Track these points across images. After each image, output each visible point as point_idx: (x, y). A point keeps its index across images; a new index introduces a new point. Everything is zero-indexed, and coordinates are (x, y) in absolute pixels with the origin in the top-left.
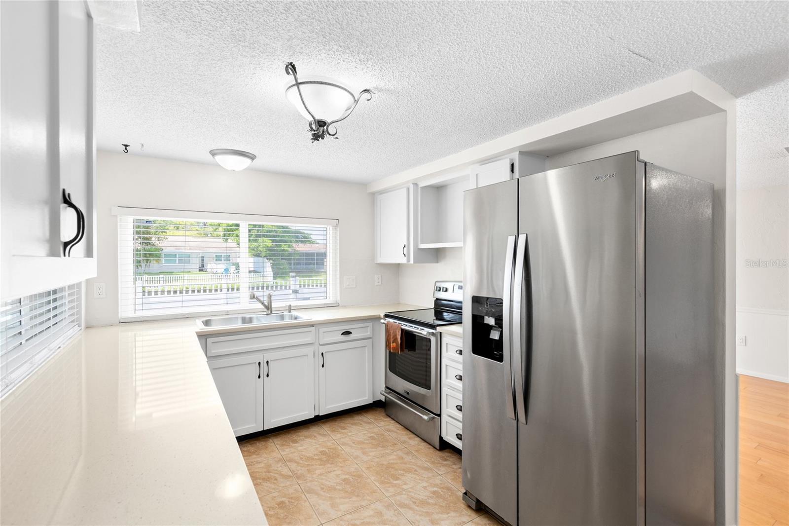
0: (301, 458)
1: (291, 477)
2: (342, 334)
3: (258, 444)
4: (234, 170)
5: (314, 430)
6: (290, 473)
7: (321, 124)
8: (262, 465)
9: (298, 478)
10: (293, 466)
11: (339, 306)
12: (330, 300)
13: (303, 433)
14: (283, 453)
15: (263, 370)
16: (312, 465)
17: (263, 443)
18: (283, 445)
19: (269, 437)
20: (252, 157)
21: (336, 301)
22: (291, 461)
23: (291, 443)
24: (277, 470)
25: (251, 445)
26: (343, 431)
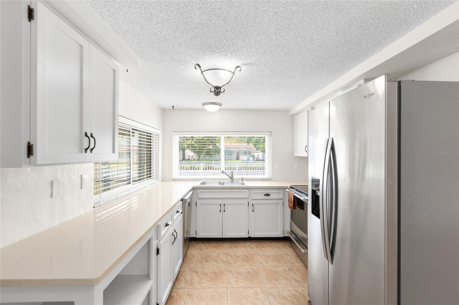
0: (234, 256)
1: (225, 262)
2: (264, 195)
3: (220, 244)
4: (212, 112)
5: (248, 244)
7: (217, 88)
8: (216, 253)
9: (228, 264)
10: (229, 258)
11: (271, 180)
12: (266, 176)
13: (242, 244)
14: (228, 251)
15: (222, 209)
16: (238, 260)
17: (222, 244)
18: (230, 247)
19: (226, 242)
20: (220, 105)
21: (270, 177)
22: (229, 255)
23: (234, 247)
24: (221, 257)
25: (217, 243)
26: (262, 248)
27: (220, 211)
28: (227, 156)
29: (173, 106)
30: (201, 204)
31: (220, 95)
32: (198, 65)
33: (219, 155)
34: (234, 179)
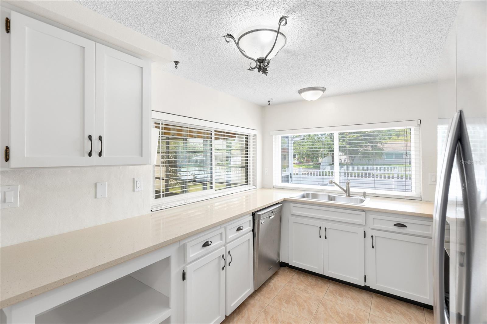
0: (332, 309)
1: (312, 313)
2: (395, 225)
3: (320, 282)
4: (312, 100)
5: (365, 297)
6: (314, 312)
7: (261, 61)
8: (307, 295)
9: (315, 318)
10: (321, 309)
11: (422, 200)
13: (354, 294)
14: (325, 297)
15: (323, 232)
16: (333, 318)
17: (323, 284)
18: (332, 292)
19: (330, 282)
20: (324, 90)
21: (421, 195)
22: (324, 305)
24: (310, 304)
25: (316, 280)
26: (386, 313)
27: (320, 237)
28: (394, 159)
29: (269, 101)
30: (295, 222)
31: (267, 70)
32: (230, 36)
33: (381, 158)
34: (351, 193)
